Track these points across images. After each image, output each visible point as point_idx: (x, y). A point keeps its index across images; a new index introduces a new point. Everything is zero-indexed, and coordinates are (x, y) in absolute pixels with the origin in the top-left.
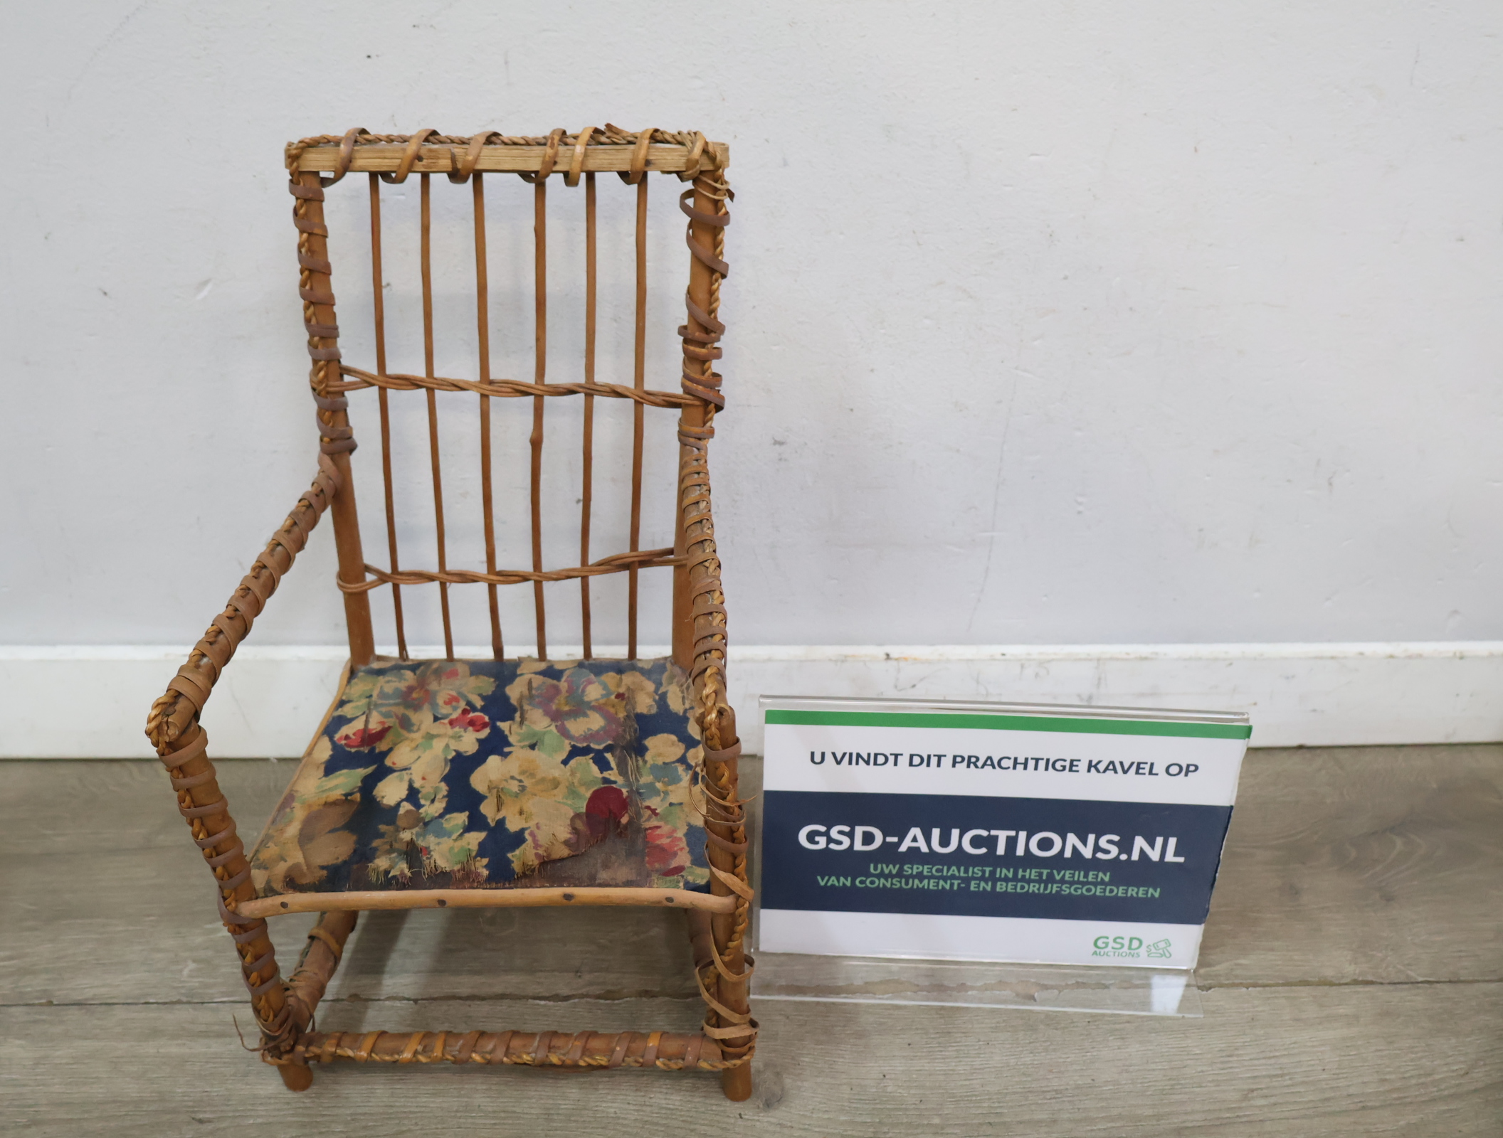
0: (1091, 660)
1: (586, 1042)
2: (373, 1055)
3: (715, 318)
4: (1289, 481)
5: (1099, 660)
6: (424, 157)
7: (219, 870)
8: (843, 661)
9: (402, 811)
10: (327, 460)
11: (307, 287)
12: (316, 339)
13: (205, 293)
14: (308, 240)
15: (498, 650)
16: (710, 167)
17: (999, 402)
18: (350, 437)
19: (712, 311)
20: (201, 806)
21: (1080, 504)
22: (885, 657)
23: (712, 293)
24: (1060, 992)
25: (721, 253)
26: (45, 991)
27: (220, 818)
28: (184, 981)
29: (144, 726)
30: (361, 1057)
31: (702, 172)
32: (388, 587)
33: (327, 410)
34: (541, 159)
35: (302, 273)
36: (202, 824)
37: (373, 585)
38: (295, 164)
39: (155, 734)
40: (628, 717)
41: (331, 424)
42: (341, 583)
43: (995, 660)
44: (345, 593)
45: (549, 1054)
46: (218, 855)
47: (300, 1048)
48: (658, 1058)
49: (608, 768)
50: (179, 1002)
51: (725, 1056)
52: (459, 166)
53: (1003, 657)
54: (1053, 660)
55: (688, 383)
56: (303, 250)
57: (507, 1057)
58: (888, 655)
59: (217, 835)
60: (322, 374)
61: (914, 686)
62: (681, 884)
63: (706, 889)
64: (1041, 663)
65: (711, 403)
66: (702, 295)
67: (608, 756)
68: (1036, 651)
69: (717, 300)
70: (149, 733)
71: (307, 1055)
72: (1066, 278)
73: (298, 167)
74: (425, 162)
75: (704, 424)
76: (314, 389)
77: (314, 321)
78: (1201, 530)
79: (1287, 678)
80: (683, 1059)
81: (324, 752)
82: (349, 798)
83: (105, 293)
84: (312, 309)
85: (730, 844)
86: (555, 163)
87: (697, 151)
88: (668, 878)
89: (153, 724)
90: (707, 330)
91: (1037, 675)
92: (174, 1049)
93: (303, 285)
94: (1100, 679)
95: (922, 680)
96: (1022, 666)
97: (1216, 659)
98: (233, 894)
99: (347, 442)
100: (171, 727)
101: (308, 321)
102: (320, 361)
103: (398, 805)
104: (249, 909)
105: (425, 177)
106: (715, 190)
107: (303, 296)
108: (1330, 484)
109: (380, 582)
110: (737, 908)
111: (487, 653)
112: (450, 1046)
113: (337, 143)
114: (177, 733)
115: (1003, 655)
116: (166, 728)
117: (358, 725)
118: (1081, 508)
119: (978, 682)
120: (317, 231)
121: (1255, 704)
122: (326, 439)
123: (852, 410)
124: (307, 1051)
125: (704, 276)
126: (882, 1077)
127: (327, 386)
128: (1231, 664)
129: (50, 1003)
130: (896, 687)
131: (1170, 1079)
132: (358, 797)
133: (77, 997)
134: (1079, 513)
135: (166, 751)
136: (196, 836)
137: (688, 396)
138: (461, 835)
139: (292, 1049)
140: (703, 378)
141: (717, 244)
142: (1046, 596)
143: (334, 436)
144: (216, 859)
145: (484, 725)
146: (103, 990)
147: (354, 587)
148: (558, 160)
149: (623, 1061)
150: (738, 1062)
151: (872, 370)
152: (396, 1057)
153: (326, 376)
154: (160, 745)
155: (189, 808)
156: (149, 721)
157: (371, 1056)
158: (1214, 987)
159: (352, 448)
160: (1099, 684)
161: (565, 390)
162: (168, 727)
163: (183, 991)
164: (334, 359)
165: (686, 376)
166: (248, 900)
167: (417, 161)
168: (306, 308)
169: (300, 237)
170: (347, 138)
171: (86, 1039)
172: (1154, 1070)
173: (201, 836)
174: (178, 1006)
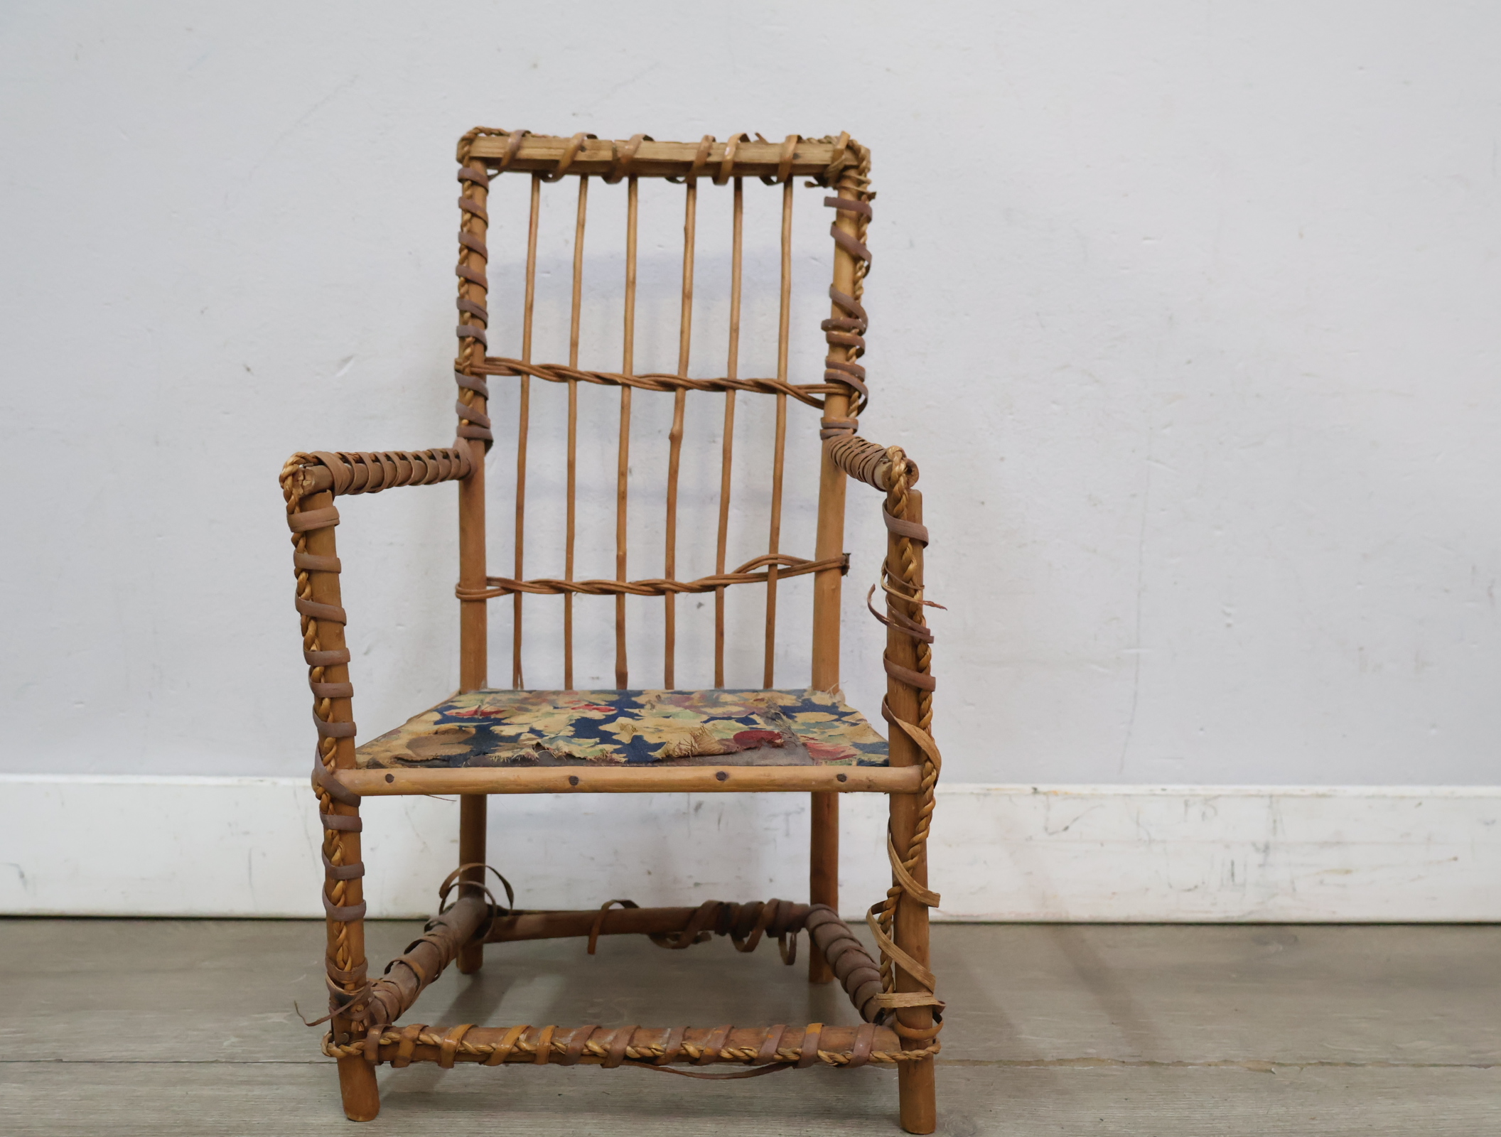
0: (1262, 796)
1: (730, 1031)
2: (465, 1043)
3: (859, 304)
4: (1447, 591)
5: (1271, 796)
6: (587, 147)
7: (326, 702)
8: (985, 795)
9: (522, 737)
10: (463, 442)
11: (465, 265)
12: (467, 315)
13: (346, 370)
14: (470, 220)
15: (622, 677)
16: (855, 163)
17: (1134, 496)
18: (486, 427)
19: (857, 298)
20: (319, 601)
21: (1229, 615)
22: (1032, 791)
23: (855, 282)
24: (1302, 1069)
25: (864, 244)
26: (54, 1053)
27: (338, 631)
28: (225, 1049)
29: (280, 469)
30: (449, 1044)
31: (847, 168)
32: (510, 598)
33: (469, 390)
34: (696, 151)
35: (461, 251)
36: (317, 634)
37: (494, 594)
38: (466, 149)
39: (289, 481)
40: (769, 707)
41: (471, 406)
42: (460, 589)
43: (1154, 795)
44: (463, 601)
45: (683, 1042)
46: (326, 682)
47: (375, 1032)
48: (819, 1048)
49: (754, 722)
50: (216, 1062)
51: (906, 1043)
52: (620, 155)
53: (1163, 793)
54: (1220, 796)
55: (832, 371)
56: (465, 229)
57: (633, 1047)
58: (1035, 789)
59: (331, 652)
60: (468, 351)
61: (1066, 828)
62: (854, 763)
63: (886, 764)
64: (1207, 800)
65: (856, 390)
66: (845, 289)
67: (754, 717)
68: (1200, 789)
69: (861, 288)
70: (283, 480)
71: (382, 1041)
72: (1189, 362)
73: (469, 152)
74: (587, 153)
75: (848, 415)
76: (457, 371)
77: (467, 297)
78: (1361, 649)
79: (1487, 824)
80: (852, 1051)
81: (437, 717)
82: (463, 728)
83: (248, 369)
84: (466, 286)
85: (917, 675)
86: (709, 155)
87: (841, 146)
88: (838, 761)
89: (289, 469)
90: (850, 314)
91: (1204, 814)
92: (207, 1092)
93: (461, 262)
94: (1275, 821)
95: (1075, 820)
96: (1186, 804)
97: (1402, 798)
98: (334, 749)
99: (485, 430)
100: (308, 477)
101: (461, 298)
102: (468, 337)
103: (520, 735)
104: (347, 777)
105: (584, 179)
106: (860, 183)
107: (459, 274)
108: (1491, 595)
109: (503, 591)
110: (923, 779)
111: (610, 683)
112: (561, 1037)
113: (508, 135)
114: (313, 483)
115: (1164, 790)
116: (302, 478)
117: (474, 708)
118: (1230, 621)
119: (1138, 824)
120: (479, 213)
121: (1456, 859)
122: (465, 421)
123: (983, 503)
124: (382, 1036)
125: (847, 266)
126: (1098, 1120)
127: (471, 365)
128: (1420, 804)
129: (61, 1061)
130: (1046, 829)
131: (1469, 1126)
132: (473, 731)
133: (91, 1057)
134: (1229, 625)
135: (297, 509)
136: (307, 646)
137: (831, 385)
138: (592, 746)
139: (364, 1034)
140: (847, 363)
141: (860, 235)
142: (1202, 729)
143: (473, 418)
144: (323, 686)
145: (613, 710)
146: (124, 1054)
147: (475, 592)
148: (712, 152)
149: (777, 1051)
150: (921, 1052)
151: (1002, 459)
152: (494, 1045)
153: (471, 355)
154: (293, 497)
155: (308, 600)
156: (285, 466)
157: (461, 1043)
158: (1493, 1065)
159: (488, 443)
160: (1275, 828)
161: (707, 384)
162: (304, 478)
163: (222, 1055)
164: (480, 342)
165: (829, 364)
166: (349, 769)
167: (580, 152)
168: (461, 286)
169: (463, 216)
170: (517, 132)
171: (99, 1084)
172: (1444, 1119)
173: (314, 648)
174: (214, 1065)
